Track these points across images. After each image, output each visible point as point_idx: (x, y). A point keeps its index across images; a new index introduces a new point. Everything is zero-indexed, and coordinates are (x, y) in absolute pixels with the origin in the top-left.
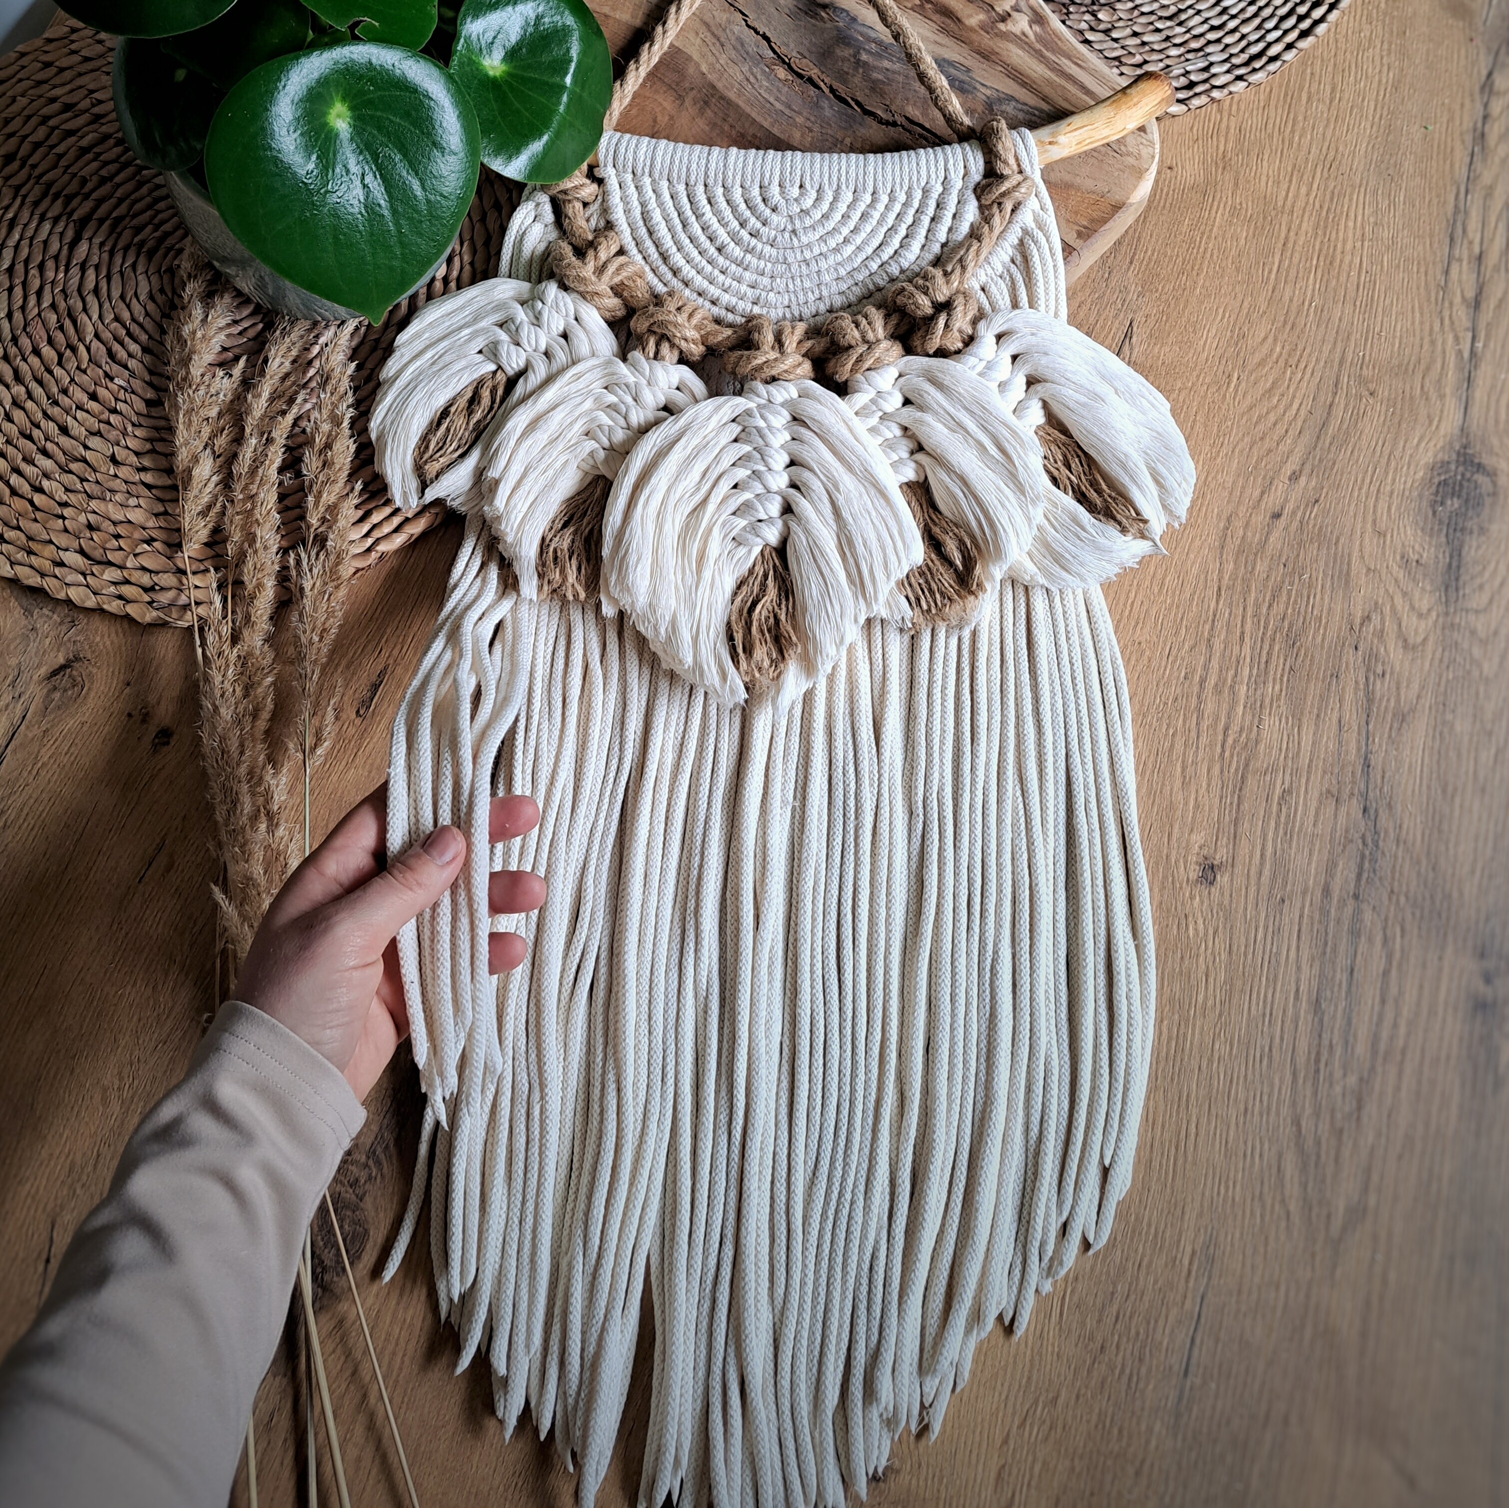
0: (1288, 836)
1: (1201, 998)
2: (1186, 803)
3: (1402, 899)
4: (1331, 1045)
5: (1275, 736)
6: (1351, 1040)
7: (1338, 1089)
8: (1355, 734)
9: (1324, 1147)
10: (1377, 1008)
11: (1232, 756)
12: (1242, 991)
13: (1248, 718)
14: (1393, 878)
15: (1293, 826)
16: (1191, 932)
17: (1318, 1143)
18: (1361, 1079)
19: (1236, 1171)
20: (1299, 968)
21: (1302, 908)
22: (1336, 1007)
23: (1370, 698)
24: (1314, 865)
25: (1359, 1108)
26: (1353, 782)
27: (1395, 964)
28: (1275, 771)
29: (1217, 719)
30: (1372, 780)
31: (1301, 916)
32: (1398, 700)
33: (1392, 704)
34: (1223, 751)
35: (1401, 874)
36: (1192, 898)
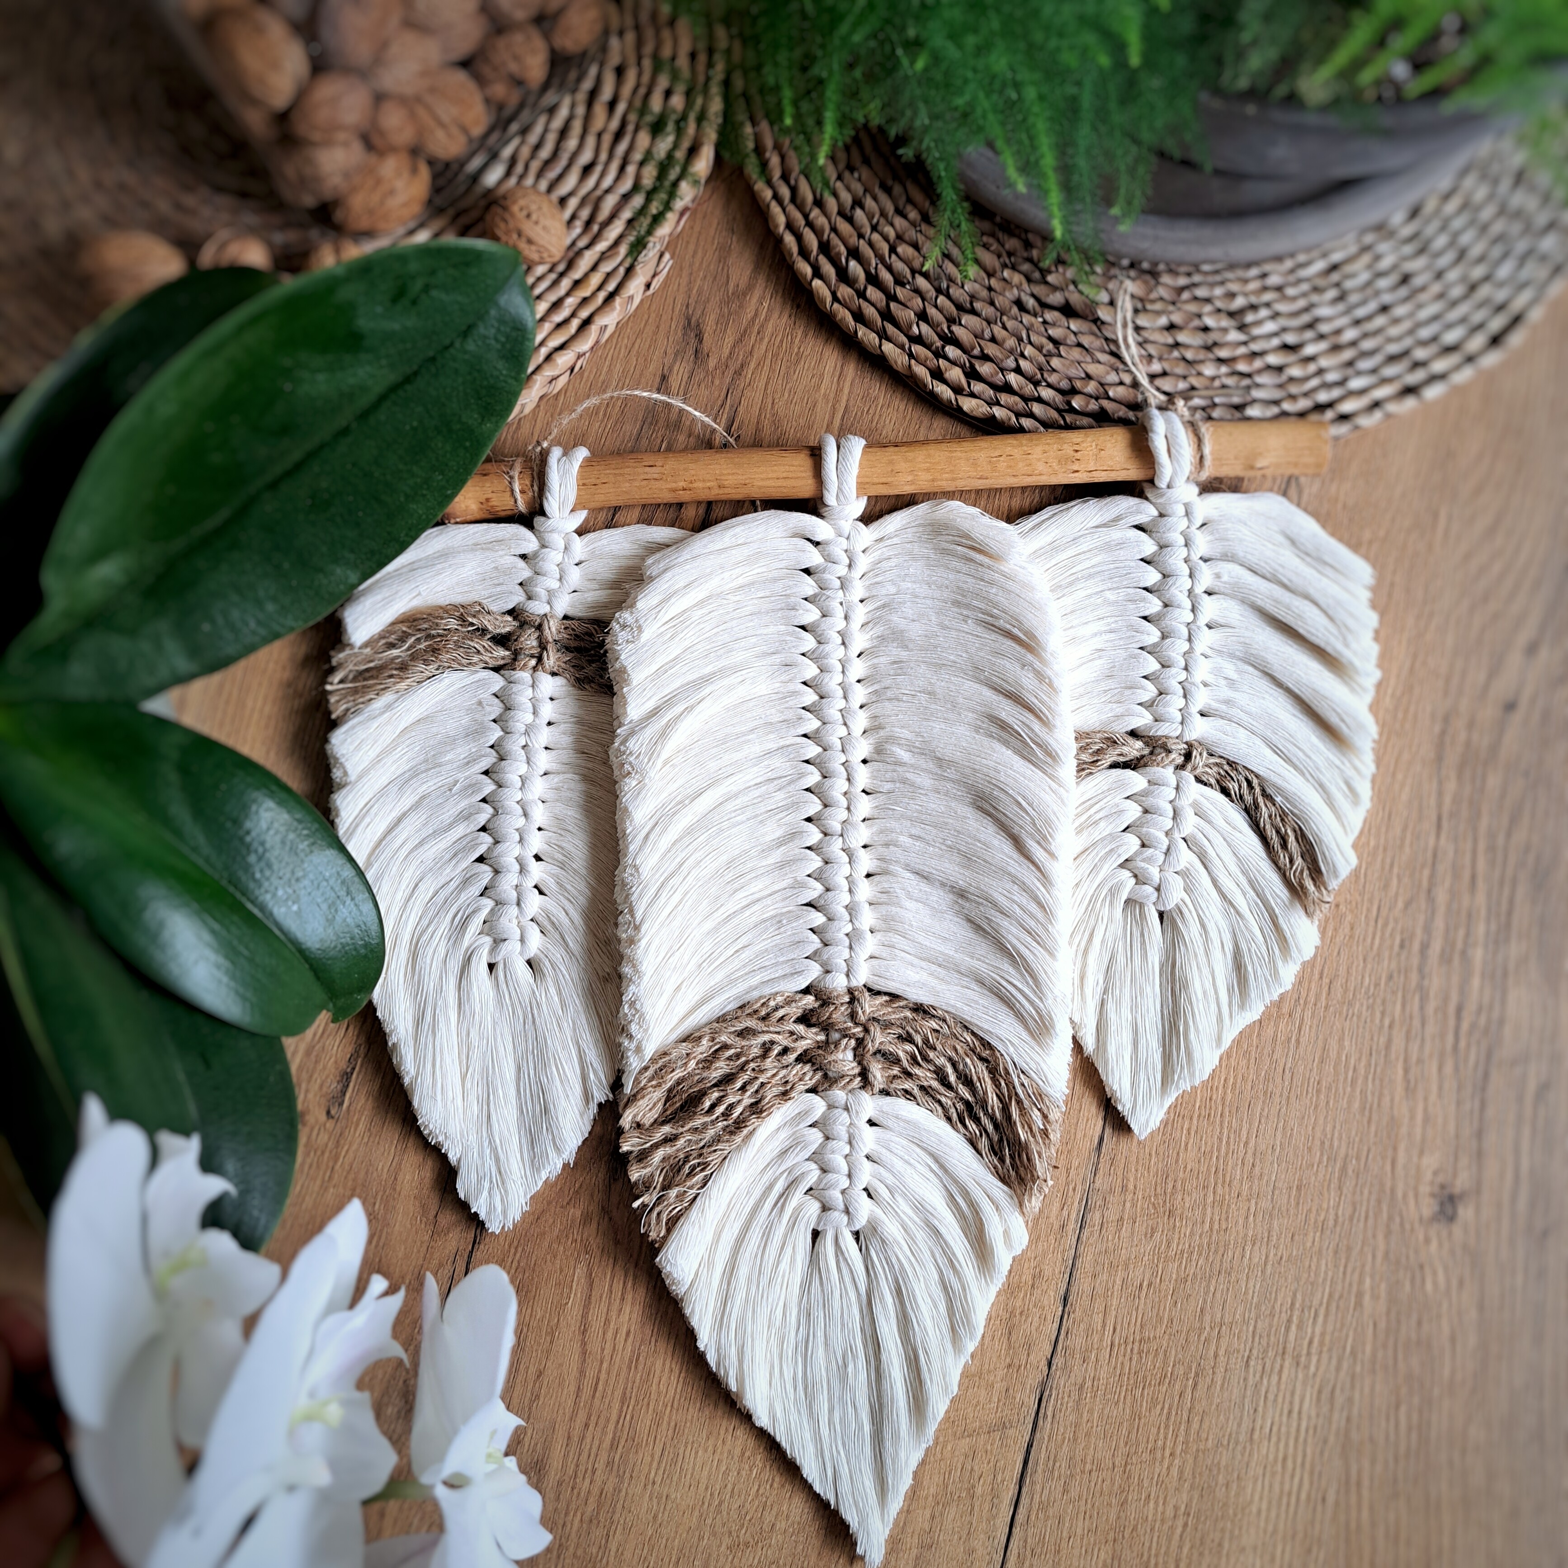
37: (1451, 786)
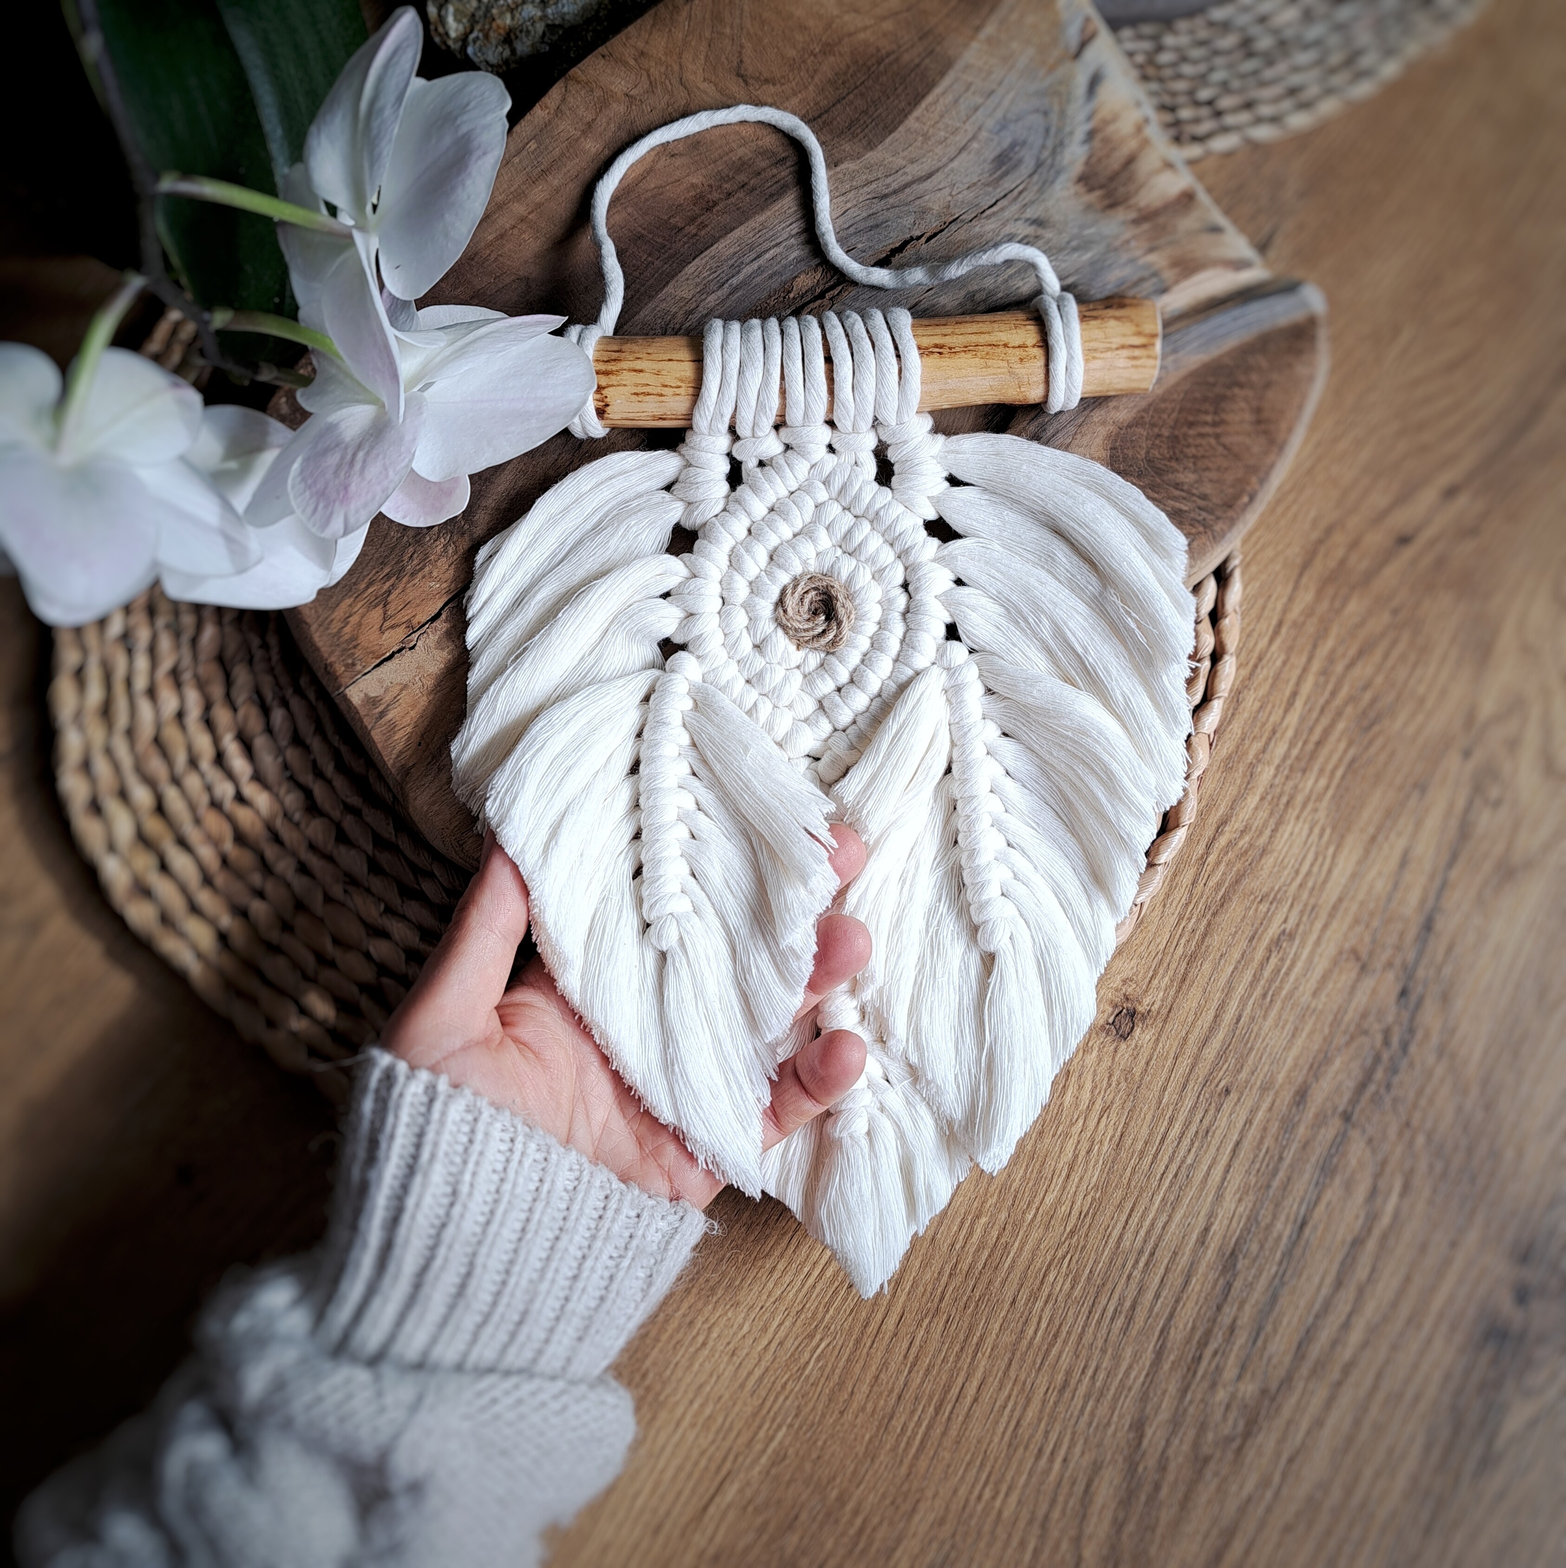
0: (1267, 999)
1: (1050, 1198)
3: (1421, 1140)
4: (1232, 1329)
5: (1295, 850)
6: (1269, 1327)
7: (1221, 1395)
8: (1424, 878)
9: (1170, 1477)
10: (1325, 1291)
12: (1118, 1207)
13: (1263, 814)
14: (1415, 1105)
15: (1280, 988)
16: (1067, 1099)
17: (1162, 1468)
18: (1264, 1392)
19: (1018, 1472)
20: (1219, 1197)
21: (1253, 1111)
22: (1260, 1271)
23: (1465, 831)
24: (1294, 1052)
25: (1247, 1435)
26: (1398, 948)
27: (1377, 1233)
28: (1276, 900)
29: (1213, 805)
30: (1430, 951)
31: (1249, 1122)
32: (1511, 845)
33: (1500, 847)
34: (1206, 851)
35: (1431, 1100)
36: (1084, 1048)
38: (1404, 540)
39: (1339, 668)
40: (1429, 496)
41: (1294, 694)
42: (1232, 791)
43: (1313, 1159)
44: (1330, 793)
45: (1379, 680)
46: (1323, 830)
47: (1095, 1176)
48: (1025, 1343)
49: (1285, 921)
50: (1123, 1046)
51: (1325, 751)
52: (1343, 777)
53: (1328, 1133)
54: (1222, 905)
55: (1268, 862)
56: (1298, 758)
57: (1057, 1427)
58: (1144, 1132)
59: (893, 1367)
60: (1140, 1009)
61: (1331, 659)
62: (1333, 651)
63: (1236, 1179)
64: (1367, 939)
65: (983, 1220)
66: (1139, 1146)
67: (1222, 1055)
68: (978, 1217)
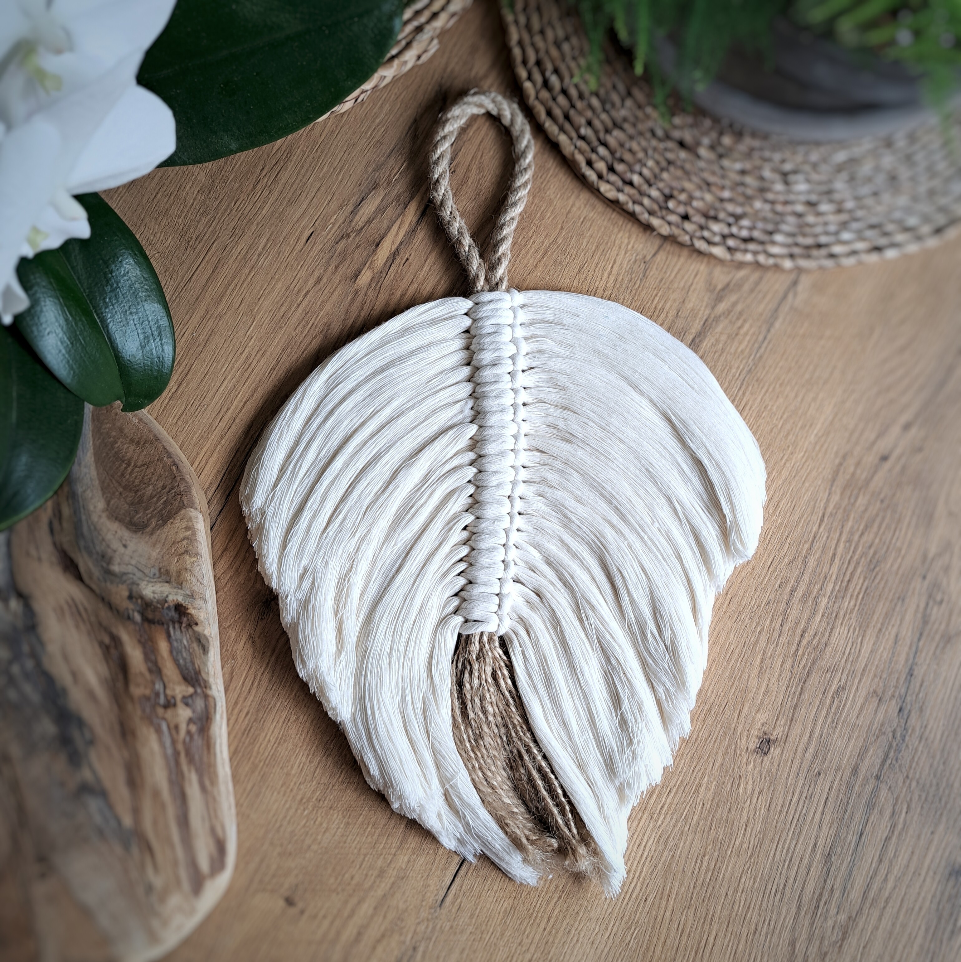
0: (835, 722)
1: (738, 842)
2: (758, 689)
3: (914, 784)
4: (832, 890)
5: (842, 642)
6: (849, 886)
7: (830, 923)
8: (906, 649)
10: (874, 865)
11: (803, 654)
12: (772, 840)
13: (823, 625)
14: (910, 767)
15: (841, 716)
16: (741, 790)
18: (850, 918)
20: (820, 828)
21: (833, 782)
22: (843, 861)
23: (925, 621)
24: (850, 748)
25: (843, 940)
26: (896, 687)
27: (896, 833)
28: (835, 670)
29: (797, 623)
30: (912, 687)
31: (831, 788)
32: (948, 625)
33: (943, 627)
34: (797, 649)
35: (917, 763)
36: (747, 763)
37: (836, 498)
38: (884, 458)
39: (856, 537)
40: (896, 430)
41: (834, 555)
42: (807, 613)
43: (863, 802)
44: (857, 608)
45: (877, 541)
46: (855, 629)
47: (758, 827)
48: (734, 914)
49: (840, 681)
50: (766, 758)
51: (852, 586)
52: (863, 598)
53: (869, 788)
54: (808, 677)
55: (829, 650)
56: (839, 591)
57: (754, 951)
58: (781, 801)
59: (672, 935)
60: (772, 738)
61: (851, 533)
62: (852, 527)
63: (827, 817)
64: (881, 685)
65: (707, 857)
66: (779, 808)
67: (815, 756)
68: (704, 856)
